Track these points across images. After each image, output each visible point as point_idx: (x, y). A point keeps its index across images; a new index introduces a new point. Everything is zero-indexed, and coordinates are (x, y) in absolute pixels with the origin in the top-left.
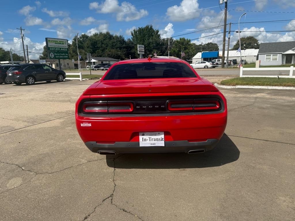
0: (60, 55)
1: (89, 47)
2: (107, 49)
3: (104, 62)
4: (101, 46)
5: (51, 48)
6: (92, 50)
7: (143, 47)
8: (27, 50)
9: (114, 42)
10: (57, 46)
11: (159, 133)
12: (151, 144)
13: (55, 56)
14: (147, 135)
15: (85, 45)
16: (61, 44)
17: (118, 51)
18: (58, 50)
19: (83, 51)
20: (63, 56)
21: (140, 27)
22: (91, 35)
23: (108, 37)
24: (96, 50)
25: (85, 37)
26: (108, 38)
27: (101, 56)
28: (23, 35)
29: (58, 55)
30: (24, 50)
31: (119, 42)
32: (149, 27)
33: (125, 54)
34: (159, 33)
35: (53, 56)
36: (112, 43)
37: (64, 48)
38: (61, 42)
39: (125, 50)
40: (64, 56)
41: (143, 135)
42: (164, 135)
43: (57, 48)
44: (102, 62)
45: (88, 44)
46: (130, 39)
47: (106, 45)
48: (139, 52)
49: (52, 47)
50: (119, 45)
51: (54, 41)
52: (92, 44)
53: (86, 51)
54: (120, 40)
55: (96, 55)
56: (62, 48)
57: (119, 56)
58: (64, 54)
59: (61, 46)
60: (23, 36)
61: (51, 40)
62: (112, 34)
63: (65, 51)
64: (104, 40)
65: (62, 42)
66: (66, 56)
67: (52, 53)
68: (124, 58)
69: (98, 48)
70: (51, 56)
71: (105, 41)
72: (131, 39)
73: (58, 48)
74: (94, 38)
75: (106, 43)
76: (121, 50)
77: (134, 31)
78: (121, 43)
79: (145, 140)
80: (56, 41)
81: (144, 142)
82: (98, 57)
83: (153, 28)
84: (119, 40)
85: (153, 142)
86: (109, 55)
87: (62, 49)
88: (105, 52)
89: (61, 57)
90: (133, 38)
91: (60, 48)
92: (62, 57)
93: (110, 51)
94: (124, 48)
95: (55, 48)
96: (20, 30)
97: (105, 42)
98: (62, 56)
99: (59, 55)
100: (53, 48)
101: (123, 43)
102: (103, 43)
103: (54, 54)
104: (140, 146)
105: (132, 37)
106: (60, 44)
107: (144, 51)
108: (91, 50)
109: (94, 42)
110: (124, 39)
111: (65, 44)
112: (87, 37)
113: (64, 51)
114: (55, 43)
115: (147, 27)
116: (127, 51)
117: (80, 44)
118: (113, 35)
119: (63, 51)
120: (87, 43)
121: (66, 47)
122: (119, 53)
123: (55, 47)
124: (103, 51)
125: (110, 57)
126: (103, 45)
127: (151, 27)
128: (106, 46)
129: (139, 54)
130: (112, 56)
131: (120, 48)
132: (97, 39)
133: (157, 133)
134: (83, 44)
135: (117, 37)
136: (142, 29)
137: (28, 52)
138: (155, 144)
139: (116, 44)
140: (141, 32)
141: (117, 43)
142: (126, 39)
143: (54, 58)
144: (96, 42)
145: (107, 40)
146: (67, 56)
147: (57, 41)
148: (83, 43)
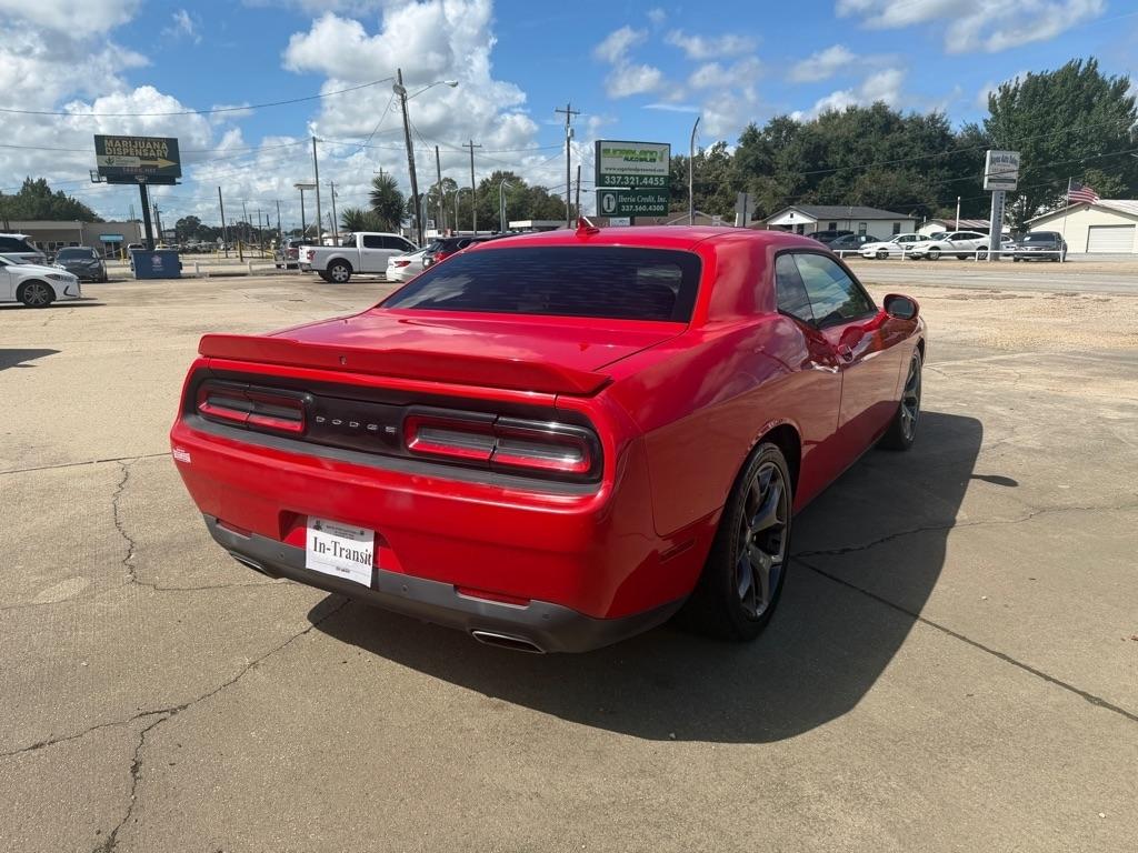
0: (636, 203)
1: (793, 165)
2: (863, 172)
3: (841, 227)
4: (842, 160)
5: (611, 175)
6: (803, 178)
7: (1014, 162)
8: (579, 182)
9: (901, 144)
10: (631, 170)
11: (362, 534)
12: (338, 569)
13: (619, 205)
14: (330, 530)
15: (782, 158)
16: (646, 160)
17: (912, 180)
18: (632, 183)
19: (772, 182)
20: (648, 204)
21: (1037, 73)
22: (811, 119)
23: (880, 121)
24: (820, 177)
25: (783, 127)
26: (877, 126)
27: (835, 202)
28: (572, 131)
29: (629, 204)
30: (569, 183)
31: (922, 141)
32: (1081, 69)
33: (943, 191)
34: (1127, 95)
35: (613, 205)
36: (892, 147)
37: (654, 177)
38: (645, 152)
39: (944, 172)
40: (652, 204)
41: (318, 527)
42: (372, 543)
43: (629, 176)
44: (833, 226)
45: (791, 155)
46: (976, 128)
47: (864, 156)
48: (990, 181)
49: (612, 172)
50: (919, 154)
51: (621, 151)
52: (806, 155)
53: (780, 184)
54: (932, 135)
55: (819, 195)
56: (649, 177)
57: (914, 200)
58: (650, 199)
59: (645, 167)
60: (572, 135)
61: (612, 147)
62: (897, 112)
63: (658, 186)
64: (858, 137)
65: (652, 153)
66: (657, 204)
67: (611, 196)
68: (932, 207)
69: (829, 170)
70: (606, 206)
71: (861, 141)
72: (982, 128)
73: (635, 176)
74: (820, 130)
75: (863, 147)
76: (926, 174)
77: (1005, 90)
78: (933, 148)
79: (322, 548)
80: (627, 152)
81: (317, 553)
82: (826, 204)
83: (1100, 70)
84: (926, 131)
85: (343, 562)
86: (868, 195)
87: (645, 181)
88: (857, 183)
89: (641, 208)
90: (992, 120)
91: (642, 178)
92: (643, 208)
93: (876, 182)
94: (941, 165)
95: (623, 176)
96: (565, 116)
97: (861, 144)
98: (643, 204)
99: (633, 204)
100: (616, 175)
101: (941, 145)
102: (851, 151)
103: (617, 199)
104: (307, 566)
105: (989, 116)
106: (641, 160)
107: (1015, 176)
108: (799, 180)
109: (818, 147)
110: (947, 129)
111: (661, 160)
112: (793, 128)
113: (654, 186)
114: (626, 159)
115: (1070, 71)
116: (954, 176)
117: (762, 157)
118: (901, 112)
119: (649, 185)
120: (789, 153)
121: (661, 174)
122: (916, 187)
123: (625, 172)
124: (848, 179)
125: (871, 205)
126: (852, 158)
127: (1092, 66)
128: (864, 160)
129: (991, 192)
130: (882, 202)
131: (924, 167)
132: (829, 136)
133: (358, 530)
134: (773, 154)
135: (917, 123)
136: (1045, 82)
137: (578, 190)
138: (348, 571)
139: (907, 149)
140: (1035, 94)
141: (913, 148)
142: (956, 128)
143: (614, 212)
144: (826, 147)
145: (872, 138)
146: (660, 204)
147: (634, 152)
148: (775, 151)
